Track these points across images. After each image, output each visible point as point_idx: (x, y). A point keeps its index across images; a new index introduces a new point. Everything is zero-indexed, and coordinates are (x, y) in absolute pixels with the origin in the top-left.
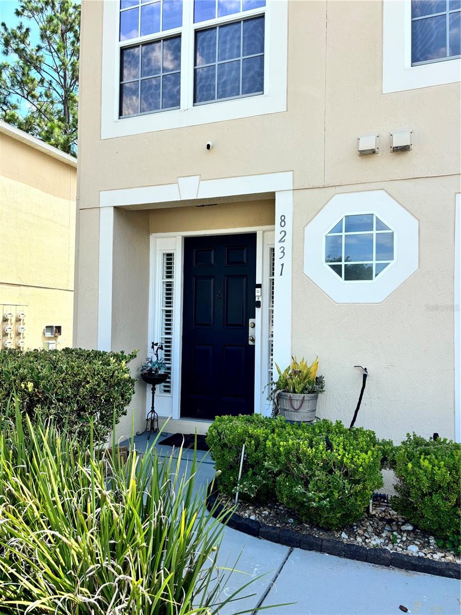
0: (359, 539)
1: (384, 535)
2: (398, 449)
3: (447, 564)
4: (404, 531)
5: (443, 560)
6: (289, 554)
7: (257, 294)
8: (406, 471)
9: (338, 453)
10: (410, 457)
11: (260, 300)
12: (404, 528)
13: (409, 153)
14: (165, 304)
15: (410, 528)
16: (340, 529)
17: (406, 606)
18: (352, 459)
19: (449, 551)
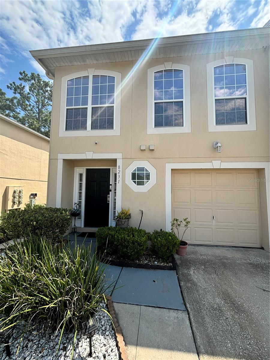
0: (142, 262)
1: (148, 260)
2: (152, 235)
3: (165, 266)
4: (153, 258)
5: (164, 265)
6: (122, 269)
7: (110, 187)
8: (154, 241)
9: (136, 238)
10: (155, 237)
11: (111, 189)
12: (153, 257)
13: (154, 151)
14: (79, 190)
15: (155, 256)
16: (136, 260)
17: (155, 280)
18: (140, 240)
19: (165, 262)
